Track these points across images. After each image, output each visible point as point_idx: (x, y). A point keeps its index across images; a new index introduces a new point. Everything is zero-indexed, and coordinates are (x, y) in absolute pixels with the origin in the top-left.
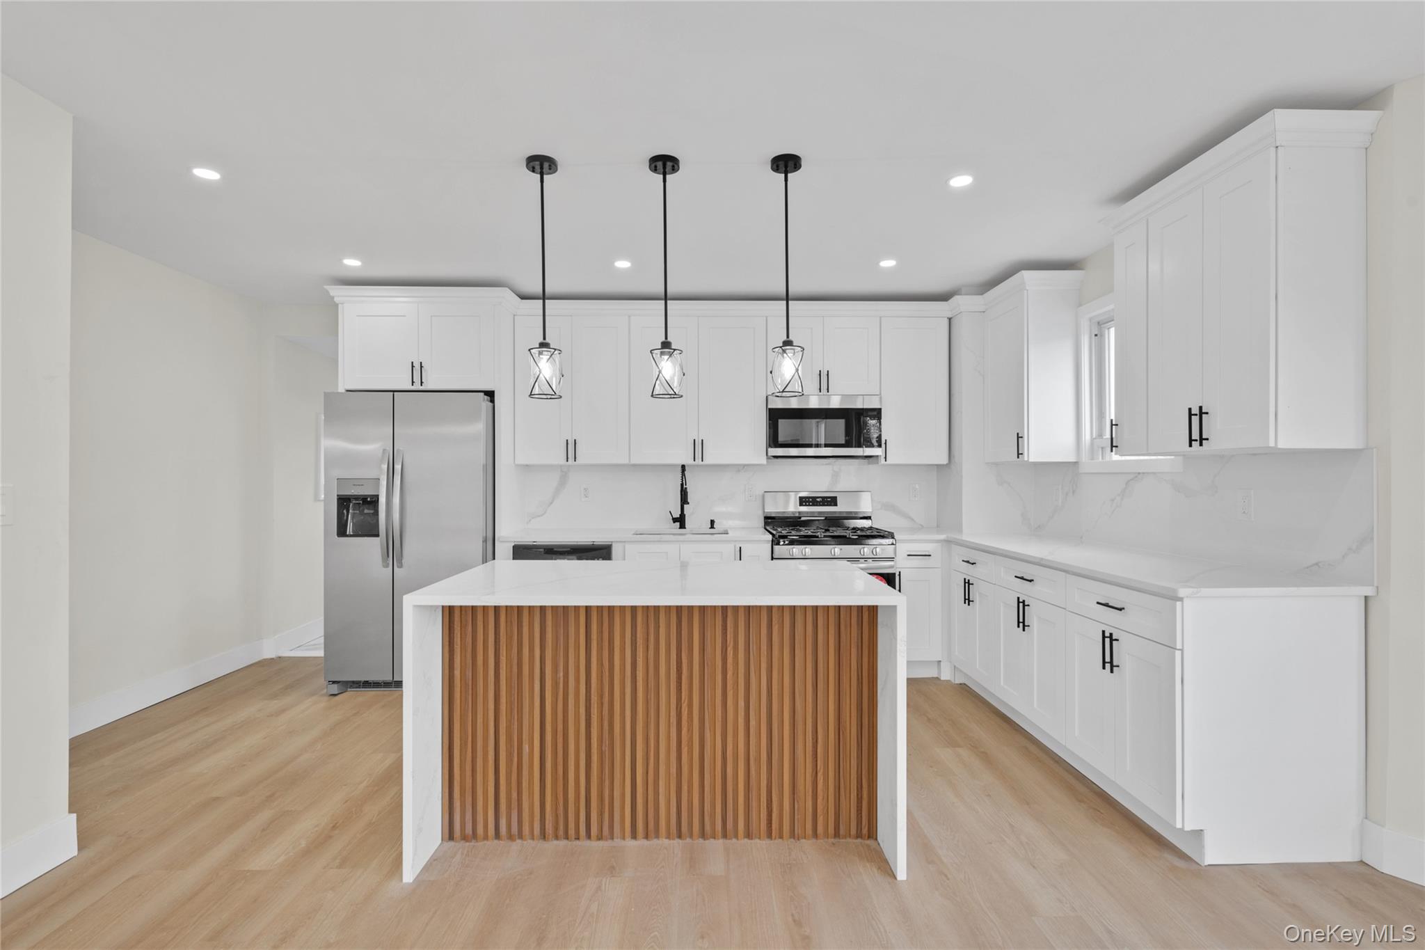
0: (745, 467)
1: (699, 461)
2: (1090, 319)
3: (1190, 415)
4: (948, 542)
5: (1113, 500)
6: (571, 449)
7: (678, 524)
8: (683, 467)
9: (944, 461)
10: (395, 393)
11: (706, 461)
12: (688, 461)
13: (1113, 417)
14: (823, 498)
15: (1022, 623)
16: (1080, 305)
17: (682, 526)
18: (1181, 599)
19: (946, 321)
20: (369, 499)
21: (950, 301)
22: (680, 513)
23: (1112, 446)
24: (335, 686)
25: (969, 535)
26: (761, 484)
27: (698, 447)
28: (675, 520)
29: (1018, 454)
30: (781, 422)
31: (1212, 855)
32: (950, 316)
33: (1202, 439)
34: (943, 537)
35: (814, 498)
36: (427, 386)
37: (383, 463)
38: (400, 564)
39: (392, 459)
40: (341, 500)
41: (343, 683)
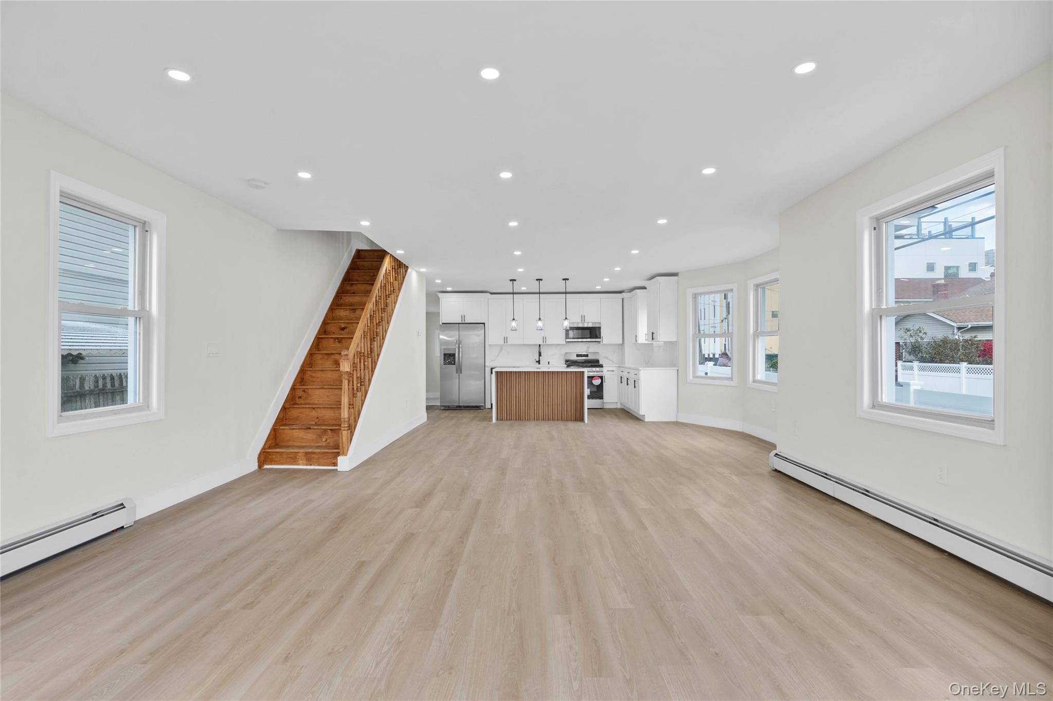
0: (559, 345)
1: (545, 343)
3: (652, 334)
8: (540, 345)
9: (621, 343)
10: (460, 324)
11: (547, 343)
12: (541, 343)
14: (584, 355)
17: (539, 364)
18: (640, 370)
19: (621, 300)
20: (453, 355)
21: (622, 294)
22: (538, 359)
24: (444, 408)
26: (564, 351)
27: (544, 339)
28: (537, 362)
30: (570, 332)
32: (622, 298)
34: (617, 365)
35: (581, 355)
36: (466, 322)
37: (456, 344)
38: (461, 373)
39: (459, 343)
40: (445, 355)
41: (446, 406)
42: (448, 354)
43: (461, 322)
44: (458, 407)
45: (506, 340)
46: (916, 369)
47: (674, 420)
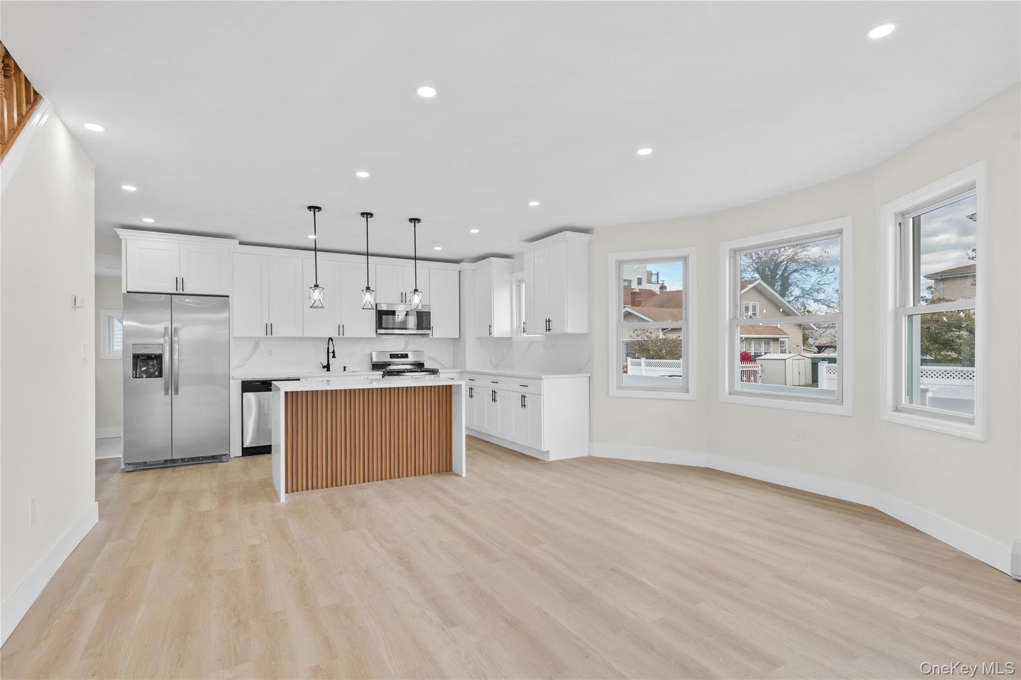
0: (364, 339)
1: (341, 336)
2: (516, 279)
3: (546, 321)
4: (461, 372)
5: (524, 352)
6: (269, 329)
7: (326, 369)
8: (330, 339)
9: (457, 336)
10: (173, 296)
12: (334, 335)
13: (524, 320)
14: (401, 354)
15: (494, 400)
16: (512, 273)
17: (328, 370)
18: (543, 379)
19: (458, 273)
20: (153, 356)
21: (461, 264)
22: (327, 363)
23: (524, 331)
24: (131, 466)
25: (469, 368)
26: (371, 348)
27: (341, 329)
28: (324, 367)
29: (490, 334)
30: (384, 317)
31: (552, 458)
32: (459, 270)
33: (549, 330)
34: (459, 370)
35: (397, 355)
36: (187, 291)
37: (165, 334)
38: (177, 393)
39: (172, 334)
40: (136, 357)
41: (136, 464)
42: (143, 355)
43: (175, 292)
44: (166, 461)
45: (269, 328)
46: (643, 364)
47: (583, 453)
